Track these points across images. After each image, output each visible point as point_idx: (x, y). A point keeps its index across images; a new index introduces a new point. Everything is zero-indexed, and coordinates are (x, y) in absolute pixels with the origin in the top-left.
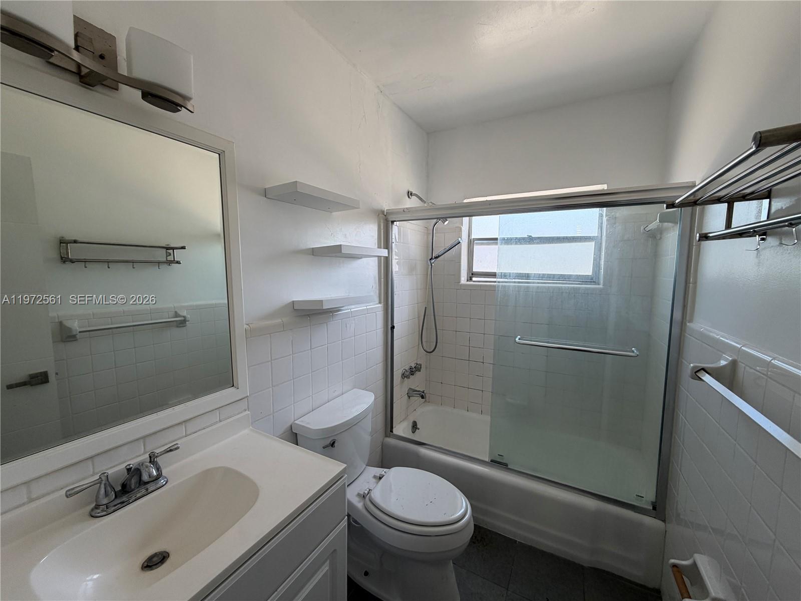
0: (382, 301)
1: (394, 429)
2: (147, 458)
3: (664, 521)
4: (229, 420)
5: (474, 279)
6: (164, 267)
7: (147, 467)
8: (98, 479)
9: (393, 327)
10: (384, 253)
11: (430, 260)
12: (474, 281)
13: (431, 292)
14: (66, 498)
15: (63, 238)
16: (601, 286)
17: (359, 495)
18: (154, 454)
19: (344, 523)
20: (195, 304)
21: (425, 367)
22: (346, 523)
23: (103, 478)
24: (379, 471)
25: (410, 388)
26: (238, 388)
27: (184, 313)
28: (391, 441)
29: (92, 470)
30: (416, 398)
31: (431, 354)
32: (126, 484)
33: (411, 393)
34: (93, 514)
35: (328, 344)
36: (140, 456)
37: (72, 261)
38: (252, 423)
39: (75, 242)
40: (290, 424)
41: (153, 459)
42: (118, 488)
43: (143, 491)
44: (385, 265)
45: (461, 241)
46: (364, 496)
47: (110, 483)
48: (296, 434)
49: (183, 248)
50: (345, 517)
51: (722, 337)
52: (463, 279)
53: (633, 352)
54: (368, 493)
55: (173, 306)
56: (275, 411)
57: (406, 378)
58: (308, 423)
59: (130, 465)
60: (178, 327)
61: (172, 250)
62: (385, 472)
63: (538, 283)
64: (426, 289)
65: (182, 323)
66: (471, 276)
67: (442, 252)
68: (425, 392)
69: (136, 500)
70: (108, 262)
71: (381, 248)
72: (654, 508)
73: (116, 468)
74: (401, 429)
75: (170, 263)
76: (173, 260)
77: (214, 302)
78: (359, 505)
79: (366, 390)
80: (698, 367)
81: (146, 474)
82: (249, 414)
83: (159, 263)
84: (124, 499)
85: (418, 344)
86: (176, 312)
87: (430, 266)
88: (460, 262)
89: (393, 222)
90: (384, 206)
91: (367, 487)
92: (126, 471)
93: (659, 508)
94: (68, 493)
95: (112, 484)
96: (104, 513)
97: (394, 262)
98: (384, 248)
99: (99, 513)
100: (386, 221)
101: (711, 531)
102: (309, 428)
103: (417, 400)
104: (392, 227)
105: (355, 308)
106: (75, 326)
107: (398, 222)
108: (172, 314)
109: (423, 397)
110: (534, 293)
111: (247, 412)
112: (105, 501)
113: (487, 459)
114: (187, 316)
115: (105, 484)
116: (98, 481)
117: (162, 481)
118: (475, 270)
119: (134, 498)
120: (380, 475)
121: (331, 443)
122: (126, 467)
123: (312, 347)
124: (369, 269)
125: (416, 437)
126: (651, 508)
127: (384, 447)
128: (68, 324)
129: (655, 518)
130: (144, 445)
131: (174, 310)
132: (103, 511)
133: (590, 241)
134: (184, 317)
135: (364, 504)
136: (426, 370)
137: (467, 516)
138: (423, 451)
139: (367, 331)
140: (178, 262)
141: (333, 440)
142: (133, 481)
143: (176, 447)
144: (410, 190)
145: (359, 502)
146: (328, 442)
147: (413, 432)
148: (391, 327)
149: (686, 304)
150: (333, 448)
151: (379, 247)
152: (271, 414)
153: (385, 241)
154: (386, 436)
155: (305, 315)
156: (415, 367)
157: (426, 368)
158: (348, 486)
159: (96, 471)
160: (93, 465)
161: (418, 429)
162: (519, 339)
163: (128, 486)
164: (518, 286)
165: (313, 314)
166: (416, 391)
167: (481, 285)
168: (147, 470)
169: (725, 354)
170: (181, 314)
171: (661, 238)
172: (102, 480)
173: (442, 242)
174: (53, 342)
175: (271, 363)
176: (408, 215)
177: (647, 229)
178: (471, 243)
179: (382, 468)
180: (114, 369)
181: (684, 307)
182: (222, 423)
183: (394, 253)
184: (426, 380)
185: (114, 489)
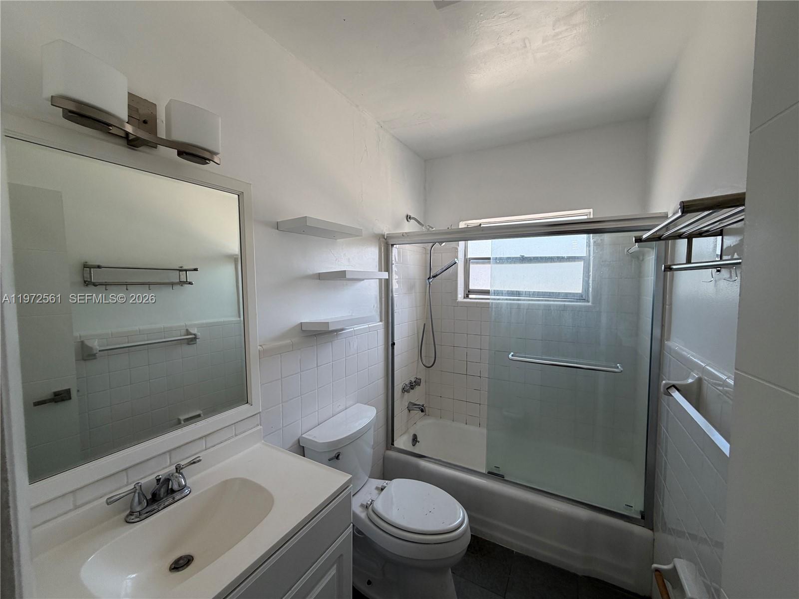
0: (383, 319)
1: (395, 442)
2: (174, 469)
3: (652, 530)
4: (244, 435)
5: (470, 296)
6: (177, 287)
7: (176, 477)
8: (133, 489)
9: (393, 344)
10: (385, 275)
11: (429, 279)
12: (471, 299)
13: (429, 308)
14: (107, 506)
15: (86, 263)
16: (590, 304)
17: (362, 505)
18: (180, 467)
19: (350, 530)
20: (204, 321)
21: (424, 381)
22: (351, 530)
23: (137, 487)
24: (380, 483)
25: (410, 402)
26: (252, 405)
27: (194, 331)
28: (392, 454)
29: (126, 481)
30: (417, 412)
31: (431, 368)
32: (156, 493)
33: (411, 407)
34: (128, 520)
35: (332, 361)
36: (166, 468)
37: (95, 285)
38: (264, 437)
39: (99, 267)
40: (297, 438)
41: (178, 469)
42: (149, 497)
43: (171, 500)
44: (386, 287)
45: (457, 262)
46: (367, 507)
47: (143, 493)
48: (303, 447)
49: (196, 270)
50: (350, 525)
51: (692, 356)
52: (460, 296)
53: (618, 368)
54: (371, 503)
55: (184, 325)
56: (284, 425)
57: (406, 393)
58: (315, 437)
59: (159, 476)
60: (188, 344)
61: (185, 272)
62: (387, 484)
63: (529, 300)
64: (425, 305)
65: (192, 340)
66: (467, 293)
67: (440, 272)
68: (425, 406)
69: (165, 508)
70: (127, 284)
71: (382, 271)
72: (643, 517)
73: (147, 478)
74: (402, 442)
75: (182, 283)
76: (185, 281)
77: (222, 320)
78: (363, 515)
79: (368, 405)
80: (670, 383)
81: (176, 484)
82: (261, 429)
83: (173, 284)
84: (155, 506)
85: (417, 359)
86: (187, 330)
87: (428, 285)
88: (456, 280)
89: (392, 245)
90: (385, 231)
91: (370, 498)
92: (156, 481)
93: (647, 518)
94: (109, 501)
95: (144, 493)
96: (138, 519)
97: (394, 282)
98: (385, 271)
99: (133, 519)
100: (386, 244)
101: (689, 537)
102: (316, 442)
103: (417, 413)
104: (392, 249)
105: (357, 328)
106: (95, 345)
107: (397, 245)
108: (183, 332)
109: (422, 411)
110: (525, 310)
111: (260, 427)
112: (138, 509)
113: (484, 471)
114: (197, 334)
115: (139, 493)
116: (132, 490)
117: (186, 491)
118: (471, 287)
119: (162, 506)
120: (382, 486)
121: (336, 456)
122: (156, 477)
123: (318, 365)
124: (371, 290)
125: (416, 450)
126: (640, 517)
127: (385, 459)
128: (89, 343)
129: (643, 527)
130: (170, 458)
131: (185, 329)
132: (137, 517)
133: (579, 261)
134: (194, 335)
135: (367, 514)
136: (426, 384)
137: (464, 526)
138: (423, 463)
139: (369, 348)
140: (190, 283)
141: (337, 453)
142: (163, 490)
143: (198, 459)
144: (409, 214)
145: (363, 512)
146: (333, 454)
147: (414, 445)
148: (392, 344)
149: (664, 324)
150: (338, 461)
151: (380, 270)
152: (280, 429)
153: (386, 264)
154: (387, 449)
155: (311, 335)
156: (415, 382)
157: (426, 382)
158: (353, 495)
159: (130, 481)
160: (127, 476)
161: (419, 442)
162: (512, 356)
163: (157, 496)
164: (511, 304)
165: (319, 334)
166: (416, 405)
167: (477, 303)
168: (177, 479)
169: (693, 371)
170: (192, 332)
171: (643, 260)
172: (136, 490)
173: (440, 261)
174: (76, 360)
175: (282, 381)
176: (406, 239)
177: (631, 251)
178: (467, 262)
179: (383, 479)
180: (129, 386)
181: (663, 326)
182: (237, 438)
183: (394, 273)
184: (426, 394)
185: (145, 497)
